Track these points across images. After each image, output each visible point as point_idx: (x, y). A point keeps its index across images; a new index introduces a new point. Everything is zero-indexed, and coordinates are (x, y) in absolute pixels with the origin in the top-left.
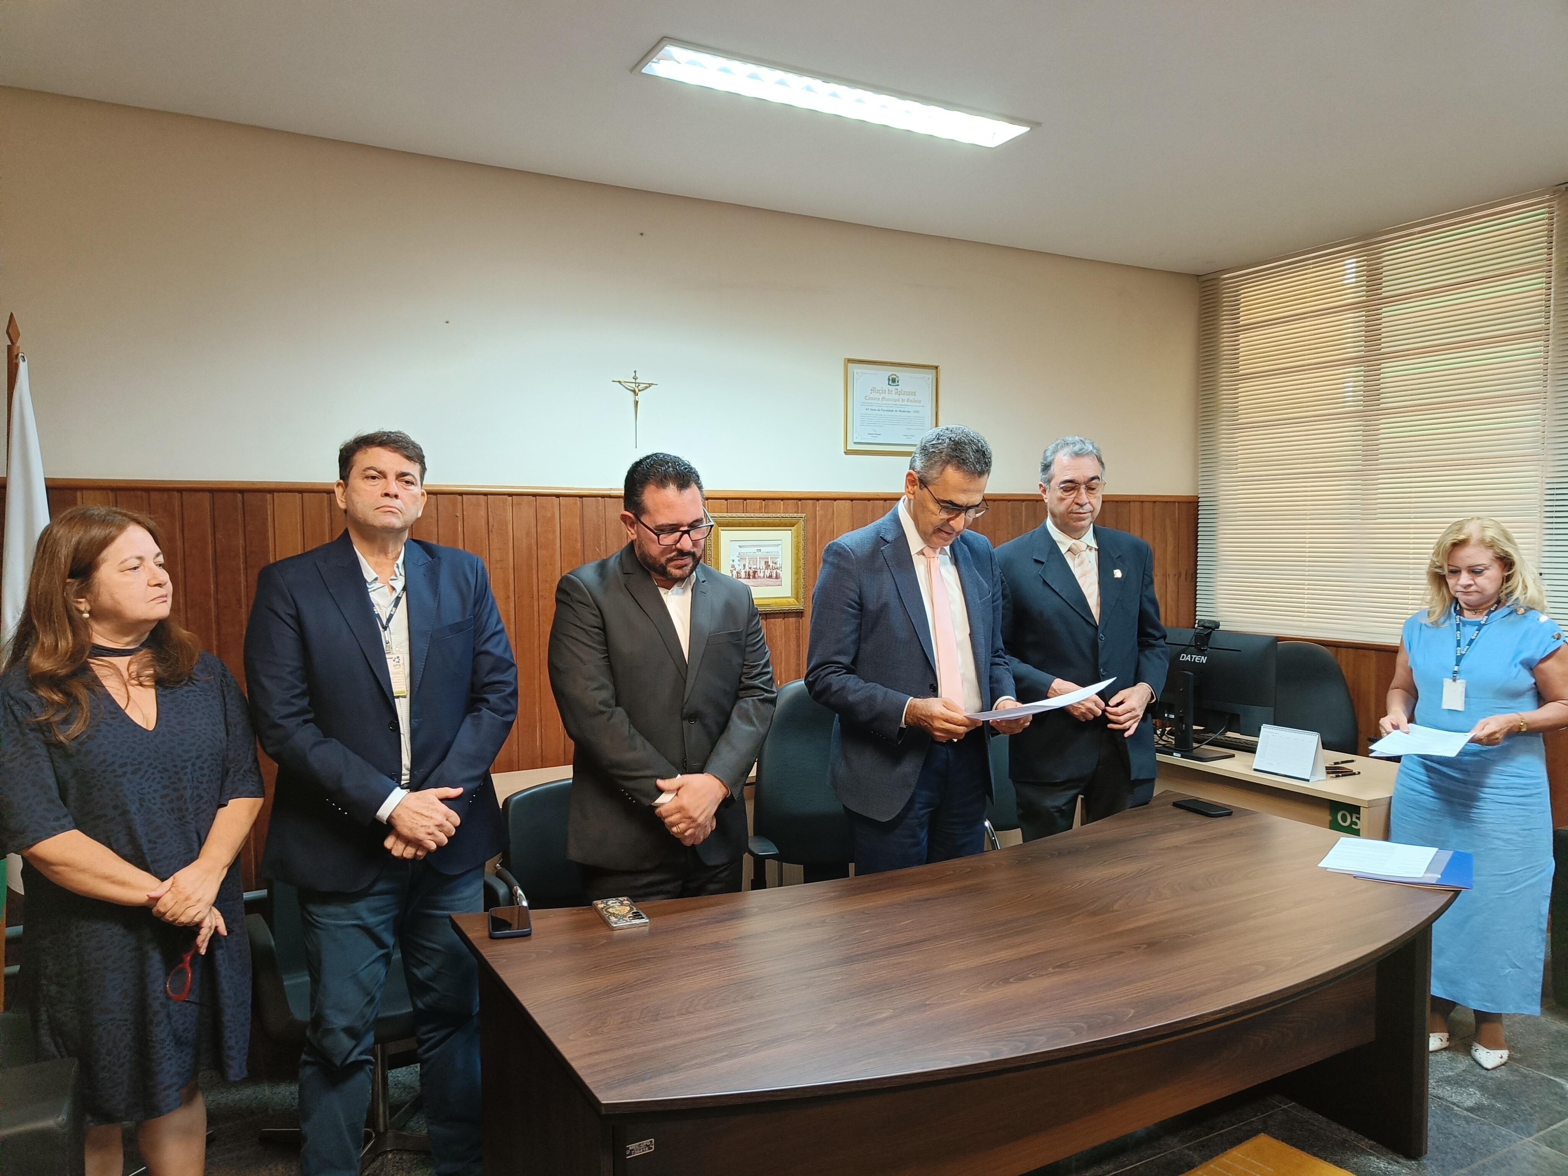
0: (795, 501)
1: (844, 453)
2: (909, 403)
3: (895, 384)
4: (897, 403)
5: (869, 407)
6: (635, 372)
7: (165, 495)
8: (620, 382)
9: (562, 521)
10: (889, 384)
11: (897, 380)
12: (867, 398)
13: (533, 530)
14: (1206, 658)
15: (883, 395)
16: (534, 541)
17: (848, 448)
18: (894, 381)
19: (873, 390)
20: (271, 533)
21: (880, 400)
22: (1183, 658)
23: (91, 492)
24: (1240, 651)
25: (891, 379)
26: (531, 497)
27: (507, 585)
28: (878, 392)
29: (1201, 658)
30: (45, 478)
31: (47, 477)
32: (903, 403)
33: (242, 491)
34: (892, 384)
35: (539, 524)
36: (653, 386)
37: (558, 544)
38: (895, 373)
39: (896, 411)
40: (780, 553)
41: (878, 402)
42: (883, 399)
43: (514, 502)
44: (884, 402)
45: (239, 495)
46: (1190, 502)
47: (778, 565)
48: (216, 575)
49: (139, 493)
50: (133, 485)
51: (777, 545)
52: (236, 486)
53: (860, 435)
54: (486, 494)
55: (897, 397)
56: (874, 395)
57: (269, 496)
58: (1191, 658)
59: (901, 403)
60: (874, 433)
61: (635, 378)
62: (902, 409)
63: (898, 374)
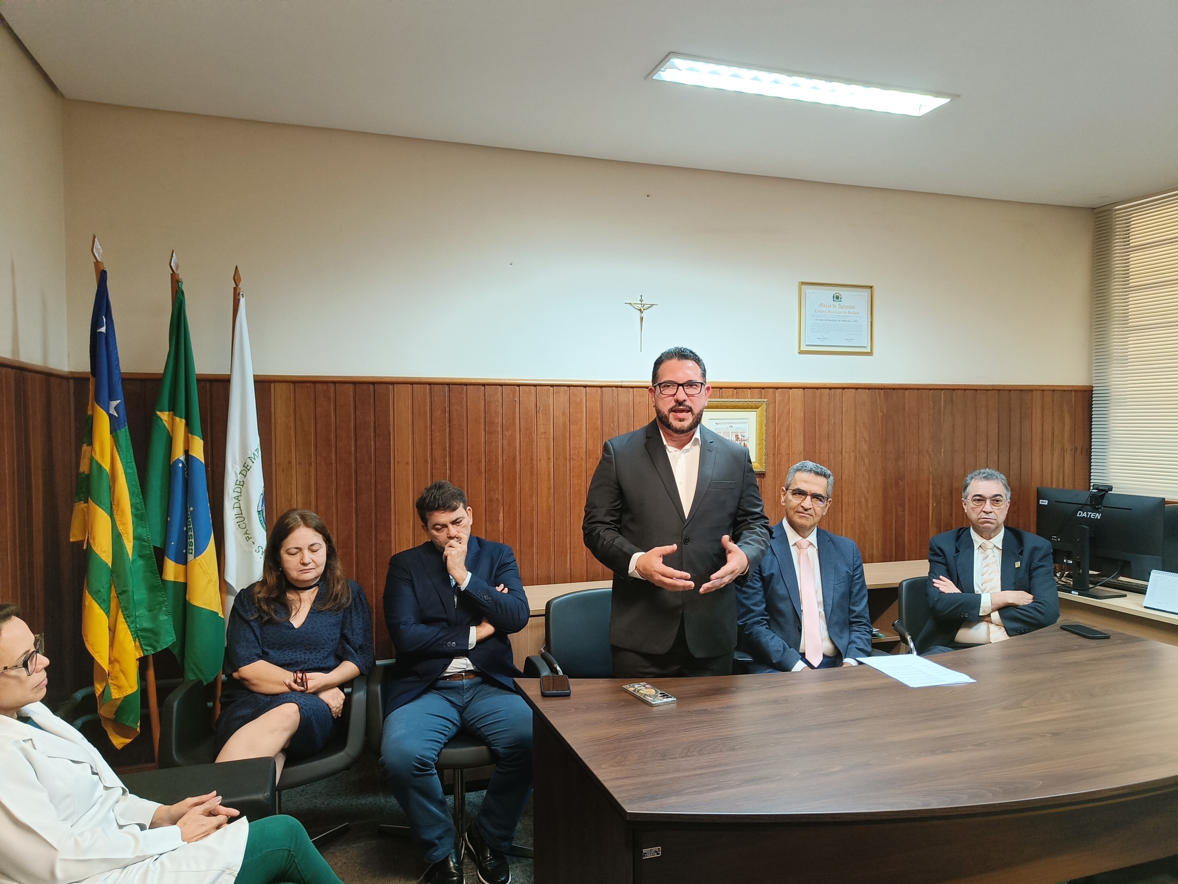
0: (760, 389)
1: (798, 353)
2: (850, 315)
3: (838, 300)
4: (840, 314)
5: (818, 318)
6: (641, 296)
7: (325, 386)
8: (630, 304)
9: (587, 404)
10: (833, 300)
11: (840, 297)
12: (817, 311)
13: (567, 411)
14: (1100, 514)
15: (829, 309)
16: (567, 419)
17: (801, 349)
18: (837, 298)
19: (821, 305)
20: (391, 413)
22: (1080, 514)
23: (280, 384)
24: (1131, 509)
25: (835, 296)
26: (566, 387)
27: (548, 450)
28: (825, 306)
29: (1096, 515)
30: (254, 375)
31: (254, 374)
32: (845, 315)
33: (374, 383)
34: (836, 300)
35: (572, 406)
36: (654, 306)
37: (585, 421)
38: (838, 292)
39: (839, 321)
40: (747, 429)
41: (825, 314)
42: (829, 311)
43: (555, 391)
44: (829, 314)
45: (372, 386)
46: (1085, 391)
47: (746, 438)
48: (356, 440)
49: (309, 385)
50: (306, 379)
51: (746, 423)
52: (370, 380)
53: (810, 339)
54: (535, 385)
55: (840, 310)
56: (822, 309)
57: (391, 387)
58: (1087, 514)
59: (843, 314)
60: (822, 337)
61: (641, 301)
62: (844, 320)
63: (841, 293)
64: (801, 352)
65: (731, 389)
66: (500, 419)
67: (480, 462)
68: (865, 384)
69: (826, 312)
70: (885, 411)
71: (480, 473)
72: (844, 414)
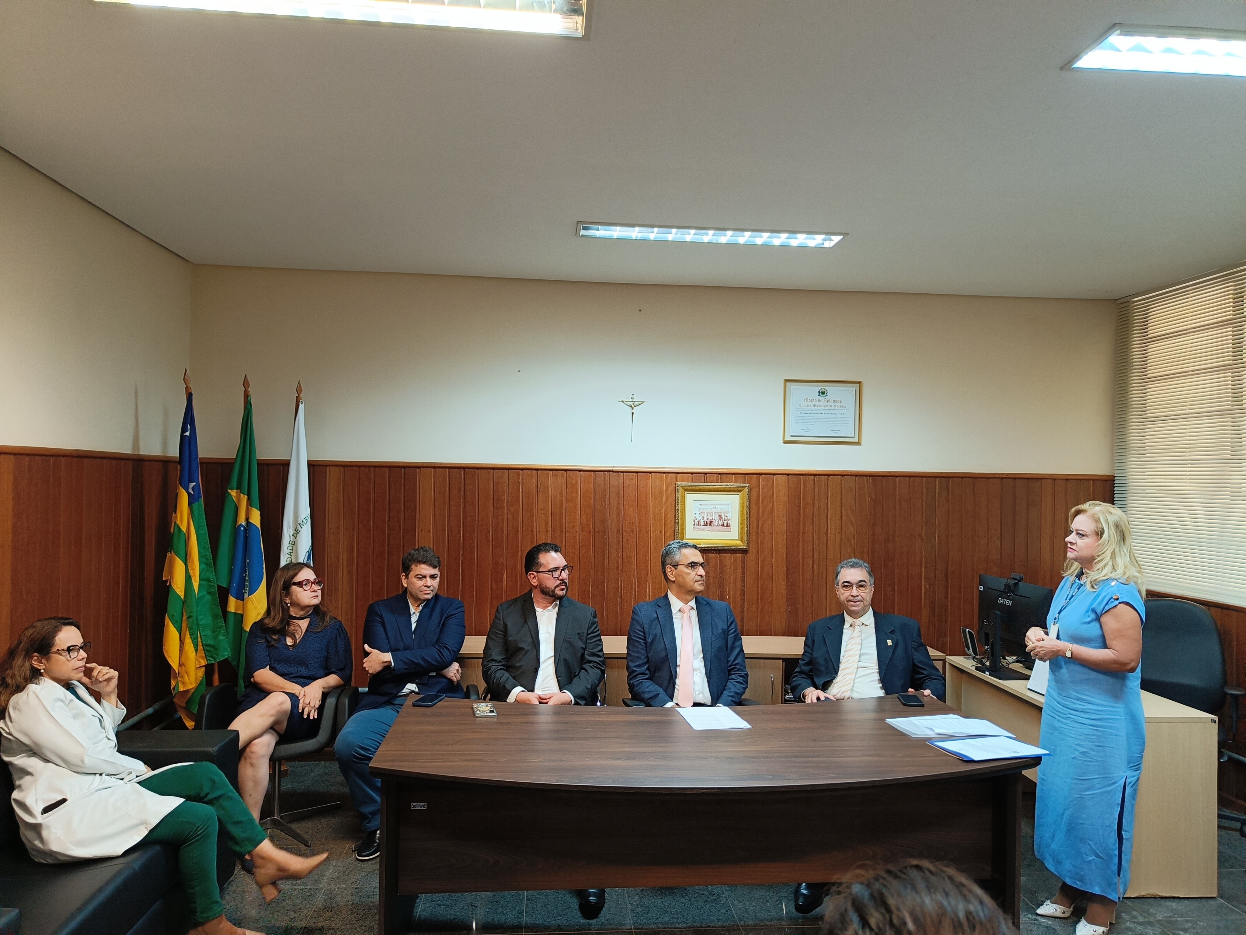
0: (743, 475)
1: (782, 443)
2: (836, 408)
3: (824, 395)
4: (825, 408)
5: (803, 412)
6: (633, 395)
7: (367, 469)
8: (623, 401)
9: (582, 486)
10: (819, 395)
11: (826, 392)
12: (801, 405)
13: (564, 491)
14: (1012, 602)
15: (814, 403)
16: (564, 498)
17: (785, 440)
18: (823, 393)
20: (418, 491)
21: (812, 406)
22: (999, 601)
23: (333, 467)
24: (1029, 598)
25: (821, 392)
26: (563, 472)
27: (547, 524)
28: (810, 401)
29: (1008, 602)
30: (307, 460)
32: (831, 408)
33: (404, 467)
34: (822, 395)
35: (568, 487)
36: (645, 403)
37: (579, 500)
38: (824, 388)
39: (825, 414)
40: (730, 510)
41: (809, 408)
42: (814, 405)
43: (554, 474)
44: (814, 407)
45: (403, 469)
46: (1106, 480)
47: (729, 518)
48: (389, 512)
49: (355, 468)
51: (728, 505)
52: (401, 464)
53: (794, 430)
54: (537, 470)
55: (826, 404)
56: (807, 403)
57: (418, 470)
58: (1004, 601)
59: (829, 408)
60: (806, 429)
61: (633, 399)
62: (830, 413)
63: (826, 388)
64: (785, 442)
65: (715, 475)
66: (506, 497)
67: (488, 531)
68: (851, 472)
69: (811, 406)
70: (873, 497)
71: (488, 541)
72: (829, 499)
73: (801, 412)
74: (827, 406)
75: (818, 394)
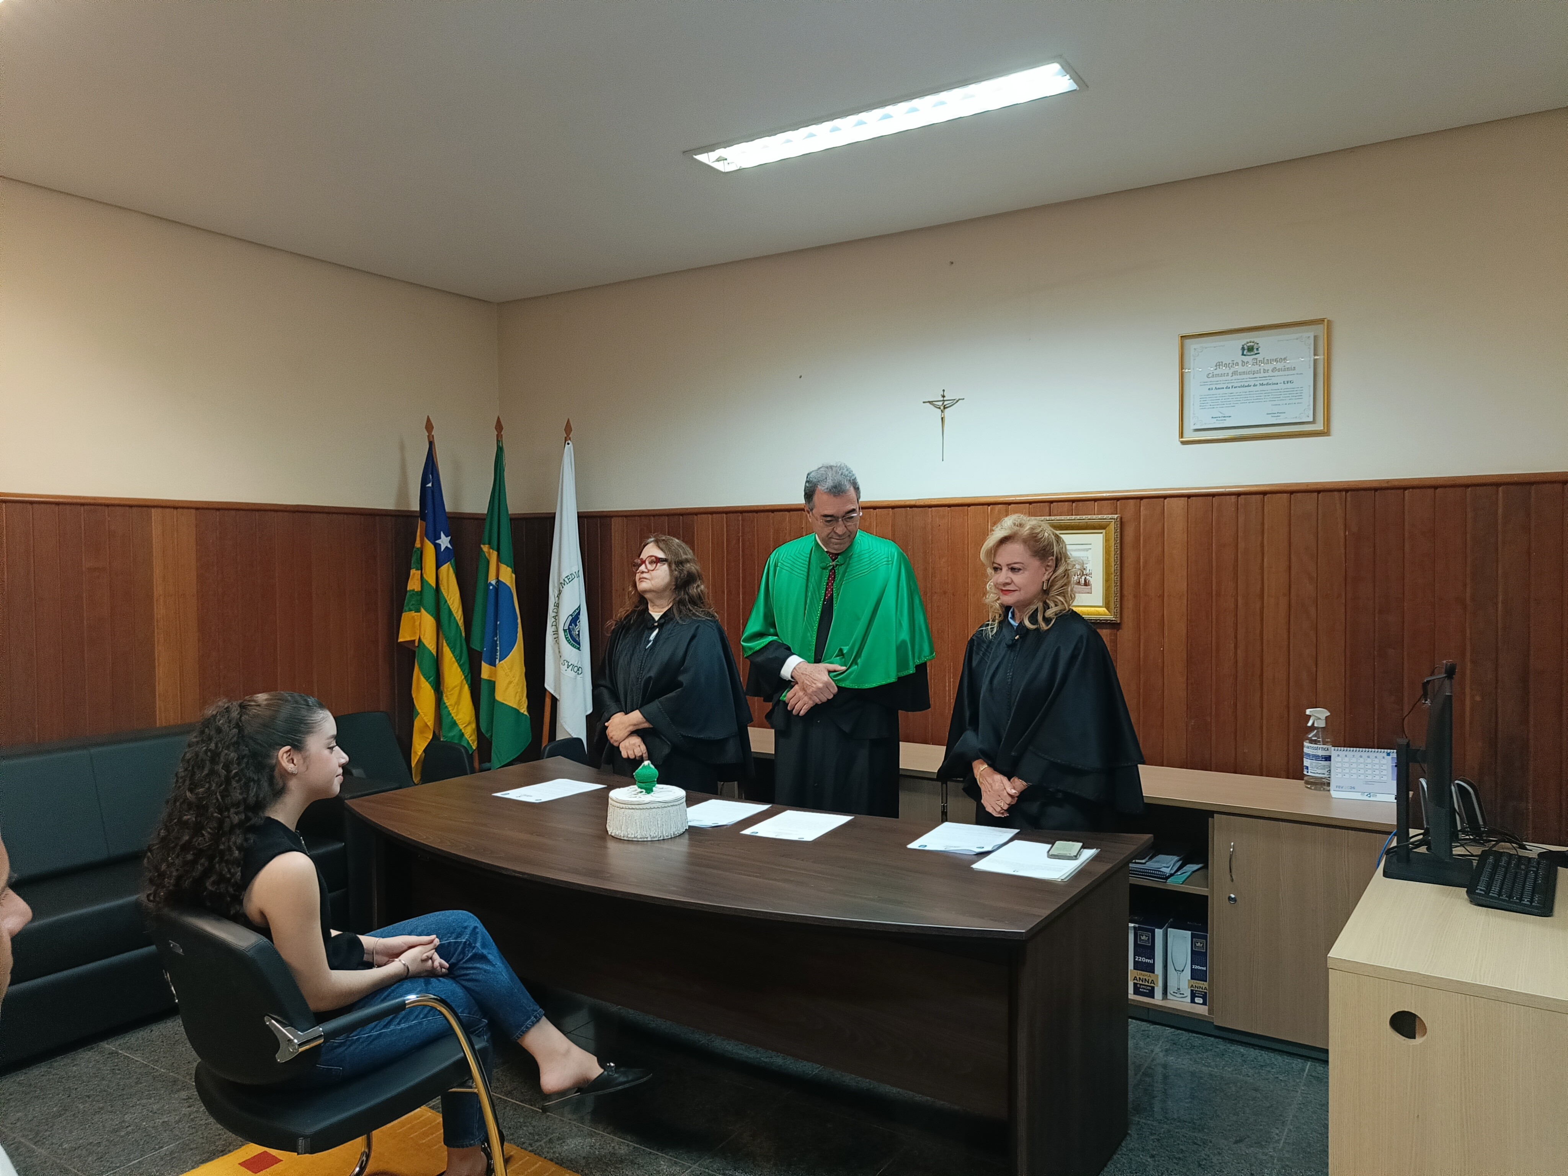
0: (1109, 502)
1: (1176, 445)
2: (1277, 373)
3: (1252, 353)
4: (1256, 375)
5: (1215, 386)
6: (944, 391)
8: (929, 402)
10: (1243, 354)
11: (1256, 346)
12: (1210, 375)
15: (1236, 369)
18: (1250, 349)
19: (1218, 365)
28: (1227, 366)
32: (1266, 374)
34: (1249, 354)
36: (960, 401)
38: (1252, 340)
39: (1255, 385)
40: (1088, 559)
41: (1223, 378)
42: (1234, 373)
44: (1235, 377)
49: (636, 518)
51: (1087, 550)
53: (1199, 421)
55: (1256, 368)
56: (1221, 371)
59: (1262, 375)
60: (1221, 415)
61: (944, 396)
62: (1265, 382)
63: (1256, 340)
64: (1183, 443)
65: (1066, 503)
68: (1306, 485)
69: (1228, 375)
70: (1354, 529)
72: (1266, 536)
73: (1210, 387)
74: (1258, 372)
75: (1241, 353)
